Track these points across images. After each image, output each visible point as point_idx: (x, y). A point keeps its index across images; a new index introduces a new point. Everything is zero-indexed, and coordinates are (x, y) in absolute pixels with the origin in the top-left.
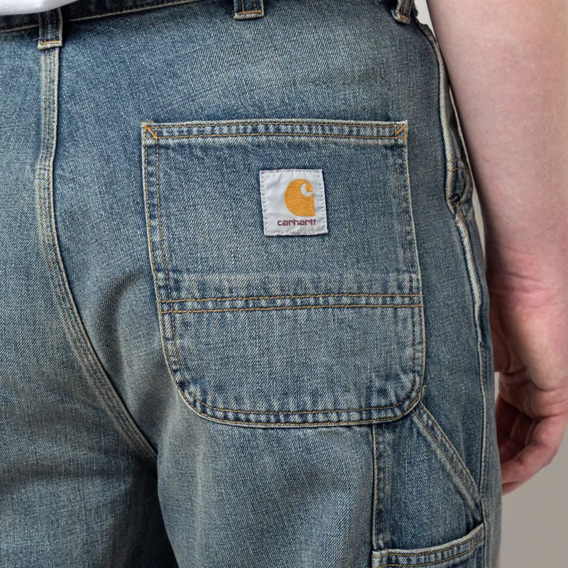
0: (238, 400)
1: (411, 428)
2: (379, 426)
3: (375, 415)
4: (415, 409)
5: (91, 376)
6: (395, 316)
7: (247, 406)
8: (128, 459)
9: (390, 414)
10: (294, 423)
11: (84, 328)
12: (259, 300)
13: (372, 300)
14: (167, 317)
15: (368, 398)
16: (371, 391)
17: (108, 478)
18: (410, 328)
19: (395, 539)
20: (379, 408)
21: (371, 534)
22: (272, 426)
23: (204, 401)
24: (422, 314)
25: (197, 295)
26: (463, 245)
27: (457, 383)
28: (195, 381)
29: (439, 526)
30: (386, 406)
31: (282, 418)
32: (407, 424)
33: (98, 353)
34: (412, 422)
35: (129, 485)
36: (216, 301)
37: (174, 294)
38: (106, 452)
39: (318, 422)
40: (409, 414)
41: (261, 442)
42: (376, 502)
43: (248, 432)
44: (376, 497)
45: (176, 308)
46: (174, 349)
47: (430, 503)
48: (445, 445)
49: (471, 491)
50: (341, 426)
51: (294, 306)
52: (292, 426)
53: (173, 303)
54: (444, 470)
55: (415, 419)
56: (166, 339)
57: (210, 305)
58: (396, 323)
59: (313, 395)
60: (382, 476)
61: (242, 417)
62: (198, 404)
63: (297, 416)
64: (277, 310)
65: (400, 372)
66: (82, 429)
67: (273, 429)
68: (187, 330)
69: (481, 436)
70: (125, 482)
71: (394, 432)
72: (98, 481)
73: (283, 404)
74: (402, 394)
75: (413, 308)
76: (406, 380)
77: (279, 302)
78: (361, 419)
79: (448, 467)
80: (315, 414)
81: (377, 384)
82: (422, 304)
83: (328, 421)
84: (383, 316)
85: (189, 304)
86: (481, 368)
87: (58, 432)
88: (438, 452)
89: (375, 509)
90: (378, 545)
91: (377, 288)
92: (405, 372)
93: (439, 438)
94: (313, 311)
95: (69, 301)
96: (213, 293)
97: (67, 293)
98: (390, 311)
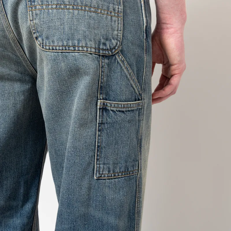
0: (53, 42)
1: (115, 60)
2: (103, 56)
3: (101, 52)
4: (117, 53)
5: (13, 42)
6: (111, 19)
7: (56, 44)
8: (29, 77)
9: (107, 53)
10: (71, 50)
11: (9, 23)
12: (61, 5)
13: (103, 12)
14: (30, 12)
15: (99, 45)
16: (100, 43)
17: (22, 83)
18: (117, 24)
19: (107, 98)
20: (103, 49)
21: (98, 94)
22: (64, 51)
23: (43, 43)
24: (122, 21)
25: (40, 3)
26: (141, 4)
27: (134, 49)
28: (40, 36)
29: (124, 96)
30: (105, 49)
31: (67, 48)
32: (114, 58)
33: (14, 32)
34: (116, 58)
35: (30, 87)
36: (46, 5)
37: (33, 3)
38: (21, 73)
39: (80, 50)
40: (114, 55)
41: (60, 58)
42: (100, 83)
43: (56, 54)
44: (100, 81)
45: (34, 8)
46: (33, 24)
47: (120, 87)
48: (128, 69)
49: (137, 88)
50: (88, 53)
51: (73, 9)
52: (71, 51)
53: (33, 7)
54: (127, 77)
55: (117, 57)
56: (31, 21)
57: (44, 7)
58: (111, 21)
59: (78, 41)
60: (103, 74)
61: (54, 48)
62: (41, 45)
63: (72, 48)
64: (67, 9)
65: (111, 39)
66: (12, 64)
67: (64, 52)
68: (37, 17)
69: (143, 71)
70: (28, 85)
71: (109, 60)
72: (18, 83)
73: (68, 43)
74: (112, 47)
75: (118, 18)
76: (114, 42)
77: (68, 7)
78: (96, 52)
79: (129, 76)
80: (78, 47)
81: (102, 41)
82: (122, 17)
83: (83, 51)
84: (106, 18)
85: (38, 7)
86: (145, 47)
87: (4, 64)
88: (125, 70)
89: (99, 85)
90: (100, 98)
91: (105, 8)
92: (114, 39)
93: (126, 65)
94: (80, 11)
95: (4, 12)
96: (46, 3)
97: (3, 9)
98: (109, 17)
